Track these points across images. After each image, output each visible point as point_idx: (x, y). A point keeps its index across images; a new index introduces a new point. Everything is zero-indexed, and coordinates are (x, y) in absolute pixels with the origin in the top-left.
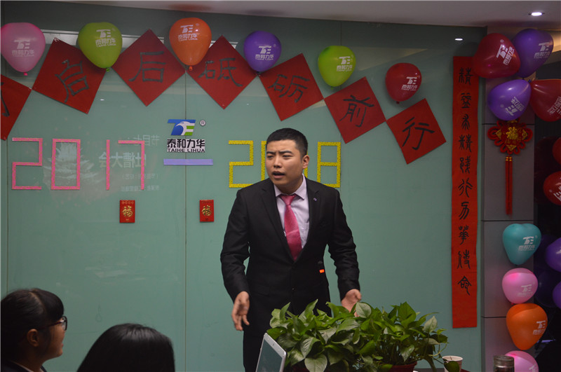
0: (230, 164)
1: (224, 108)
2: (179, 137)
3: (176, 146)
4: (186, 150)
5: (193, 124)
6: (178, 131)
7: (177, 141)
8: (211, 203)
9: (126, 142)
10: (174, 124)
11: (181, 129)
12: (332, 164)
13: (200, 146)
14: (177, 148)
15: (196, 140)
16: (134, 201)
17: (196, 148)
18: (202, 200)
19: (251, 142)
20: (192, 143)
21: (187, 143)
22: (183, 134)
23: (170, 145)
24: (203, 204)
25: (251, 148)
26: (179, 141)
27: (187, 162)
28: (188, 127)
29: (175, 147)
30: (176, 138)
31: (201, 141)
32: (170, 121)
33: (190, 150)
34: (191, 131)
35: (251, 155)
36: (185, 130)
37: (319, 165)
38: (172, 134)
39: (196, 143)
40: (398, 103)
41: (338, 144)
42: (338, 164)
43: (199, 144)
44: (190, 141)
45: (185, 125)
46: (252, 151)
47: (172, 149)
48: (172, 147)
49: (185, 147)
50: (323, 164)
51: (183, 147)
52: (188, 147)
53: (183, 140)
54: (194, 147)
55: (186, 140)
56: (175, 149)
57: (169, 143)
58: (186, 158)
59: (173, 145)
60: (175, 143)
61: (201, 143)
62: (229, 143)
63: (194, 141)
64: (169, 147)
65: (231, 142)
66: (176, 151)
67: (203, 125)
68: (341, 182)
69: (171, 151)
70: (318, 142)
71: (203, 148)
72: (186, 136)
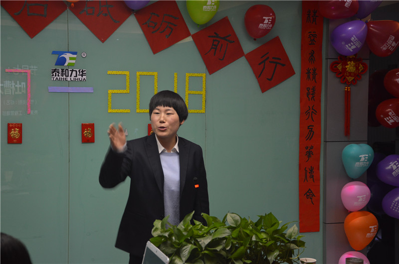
0: (109, 92)
1: (103, 42)
2: (63, 67)
3: (60, 75)
4: (69, 79)
5: (75, 56)
7: (60, 70)
8: (92, 126)
9: (13, 70)
10: (57, 56)
11: (64, 60)
12: (199, 92)
13: (82, 75)
14: (60, 77)
15: (78, 70)
16: (21, 124)
17: (79, 77)
18: (84, 123)
19: (127, 73)
20: (74, 73)
21: (70, 72)
22: (66, 64)
23: (54, 74)
24: (84, 127)
25: (127, 78)
26: (63, 71)
27: (70, 90)
28: (71, 59)
29: (58, 76)
30: (60, 68)
31: (82, 71)
32: (54, 53)
33: (72, 79)
34: (74, 61)
35: (128, 84)
36: (68, 61)
37: (187, 93)
38: (56, 64)
39: (78, 73)
40: (255, 40)
41: (204, 75)
42: (203, 92)
43: (81, 73)
44: (72, 71)
45: (67, 56)
46: (128, 80)
47: (56, 77)
48: (56, 76)
49: (68, 76)
50: (190, 92)
51: (66, 76)
52: (71, 76)
53: (66, 70)
54: (76, 76)
55: (69, 70)
56: (58, 78)
57: (53, 72)
58: (69, 86)
59: (57, 74)
60: (58, 72)
61: (83, 73)
62: (108, 73)
63: (76, 71)
64: (53, 76)
65: (109, 72)
66: (60, 80)
67: (84, 56)
68: (206, 108)
69: (55, 79)
70: (187, 74)
71: (84, 77)
72: (68, 66)
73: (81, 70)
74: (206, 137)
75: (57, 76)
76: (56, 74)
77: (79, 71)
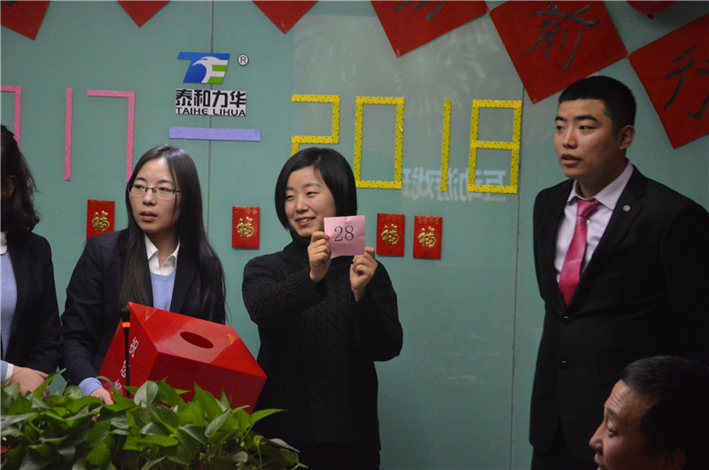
0: (293, 140)
2: (198, 87)
3: (192, 102)
4: (210, 111)
5: (225, 62)
6: (196, 74)
7: (193, 93)
9: (102, 93)
10: (190, 62)
11: (202, 70)
12: (502, 145)
13: (238, 104)
14: (193, 106)
15: (229, 93)
17: (230, 107)
18: (237, 206)
19: (335, 99)
20: (222, 98)
21: (213, 97)
22: (205, 80)
23: (181, 100)
24: (238, 214)
25: (335, 110)
26: (198, 94)
27: (212, 133)
28: (215, 68)
29: (189, 104)
30: (192, 89)
31: (239, 95)
32: (182, 56)
33: (217, 112)
34: (222, 74)
35: (335, 123)
36: (210, 74)
37: (474, 144)
39: (230, 98)
40: (651, 16)
41: (517, 104)
42: (515, 146)
43: (236, 99)
44: (218, 94)
45: (209, 63)
46: (337, 115)
47: (184, 108)
48: (184, 104)
49: (209, 105)
50: (481, 144)
51: (204, 105)
52: (214, 105)
53: (205, 92)
54: (226, 106)
55: (212, 92)
56: (189, 108)
57: (179, 97)
58: (211, 127)
59: (187, 100)
60: (189, 97)
61: (239, 99)
62: (293, 99)
63: (226, 95)
64: (178, 104)
65: (296, 98)
66: (192, 113)
67: (243, 63)
68: (519, 181)
69: (182, 111)
70: (475, 101)
71: (242, 107)
72: (210, 84)
73: (236, 94)
74: (518, 249)
75: (186, 106)
76: (184, 100)
77: (232, 94)
